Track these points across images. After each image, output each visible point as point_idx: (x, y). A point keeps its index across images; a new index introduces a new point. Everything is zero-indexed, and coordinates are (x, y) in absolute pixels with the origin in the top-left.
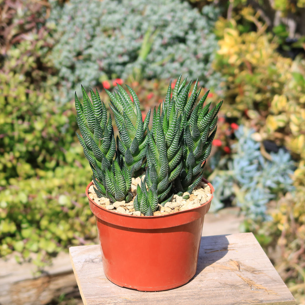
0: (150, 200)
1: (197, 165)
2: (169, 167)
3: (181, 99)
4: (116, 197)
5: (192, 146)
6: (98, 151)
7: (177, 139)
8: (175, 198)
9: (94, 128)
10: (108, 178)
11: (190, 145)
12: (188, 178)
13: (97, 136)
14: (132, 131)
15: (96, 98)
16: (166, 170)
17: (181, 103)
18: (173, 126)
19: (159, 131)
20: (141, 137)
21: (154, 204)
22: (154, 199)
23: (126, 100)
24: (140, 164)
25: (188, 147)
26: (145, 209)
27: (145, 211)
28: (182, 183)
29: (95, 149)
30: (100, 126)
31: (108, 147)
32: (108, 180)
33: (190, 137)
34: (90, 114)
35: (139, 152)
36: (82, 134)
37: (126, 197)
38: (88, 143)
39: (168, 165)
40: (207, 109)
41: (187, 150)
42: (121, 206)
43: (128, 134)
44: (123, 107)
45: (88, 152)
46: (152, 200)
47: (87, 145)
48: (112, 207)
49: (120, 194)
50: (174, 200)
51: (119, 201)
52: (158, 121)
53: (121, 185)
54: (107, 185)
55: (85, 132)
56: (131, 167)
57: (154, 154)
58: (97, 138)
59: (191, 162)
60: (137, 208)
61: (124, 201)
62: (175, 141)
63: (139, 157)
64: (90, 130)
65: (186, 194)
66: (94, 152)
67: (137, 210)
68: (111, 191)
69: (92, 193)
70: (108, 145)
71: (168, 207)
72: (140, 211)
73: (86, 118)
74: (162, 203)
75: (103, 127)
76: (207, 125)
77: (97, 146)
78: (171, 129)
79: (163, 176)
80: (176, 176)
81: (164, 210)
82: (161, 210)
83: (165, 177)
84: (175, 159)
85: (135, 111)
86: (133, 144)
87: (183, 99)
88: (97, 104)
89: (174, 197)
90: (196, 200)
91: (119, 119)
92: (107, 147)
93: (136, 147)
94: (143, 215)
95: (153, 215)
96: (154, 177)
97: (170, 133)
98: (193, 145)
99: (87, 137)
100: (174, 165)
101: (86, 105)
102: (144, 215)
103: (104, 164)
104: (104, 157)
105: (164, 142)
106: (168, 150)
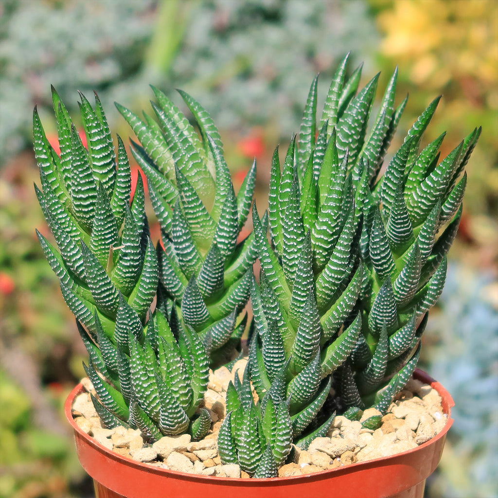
0: (267, 431)
1: (401, 325)
2: (321, 331)
3: (350, 128)
4: (163, 424)
5: (388, 268)
6: (105, 285)
7: (345, 243)
8: (339, 427)
9: (93, 217)
10: (139, 365)
11: (381, 265)
12: (377, 365)
13: (101, 240)
14: (202, 227)
15: (98, 126)
16: (315, 339)
17: (350, 140)
18: (332, 204)
19: (292, 219)
20: (232, 245)
21: (280, 441)
22: (280, 425)
23: (182, 135)
24: (227, 327)
25: (374, 271)
26: (253, 457)
27: (254, 463)
28: (358, 381)
29: (94, 278)
30: (111, 210)
31: (135, 272)
32: (140, 370)
33: (382, 240)
34: (81, 172)
35: (225, 290)
36: (56, 234)
37: (191, 424)
38: (75, 261)
39: (319, 325)
40: (434, 151)
41: (371, 282)
42: (179, 450)
43: (190, 236)
44: (174, 156)
45: (73, 288)
46: (275, 430)
47: (72, 267)
48: (149, 453)
49: (174, 413)
50: (336, 432)
51: (172, 436)
52: (288, 190)
53: (177, 387)
54: (136, 386)
55: (64, 228)
56: (202, 335)
57: (275, 290)
58: (101, 245)
59: (385, 317)
60: (228, 455)
61: (187, 437)
62: (340, 251)
63: (224, 304)
64: (79, 223)
65: (370, 413)
66: (92, 289)
67: (229, 461)
68: (149, 405)
69: (86, 415)
70: (135, 267)
71: (321, 451)
72: (237, 463)
73: (69, 186)
74: (302, 442)
75: (119, 212)
76: (436, 201)
77: (101, 269)
78: (328, 215)
79: (303, 359)
80: (342, 358)
81: (309, 461)
82: (299, 461)
83: (309, 361)
84: (341, 306)
85: (211, 166)
86: (206, 265)
87: (354, 128)
88: (100, 141)
89: (336, 424)
90: (403, 430)
91: (161, 193)
92: (132, 272)
93: (216, 273)
94: (246, 477)
95: (278, 474)
96: (276, 362)
97: (325, 228)
98: (391, 264)
99: (70, 243)
100: (336, 324)
101: (68, 147)
102: (251, 475)
103: (125, 324)
104: (125, 303)
105: (307, 254)
106: (320, 279)
